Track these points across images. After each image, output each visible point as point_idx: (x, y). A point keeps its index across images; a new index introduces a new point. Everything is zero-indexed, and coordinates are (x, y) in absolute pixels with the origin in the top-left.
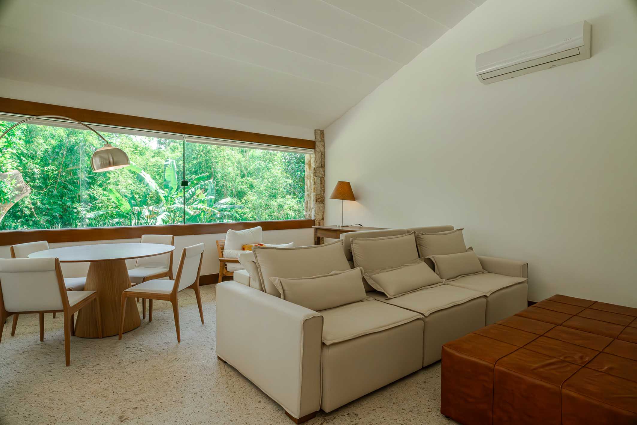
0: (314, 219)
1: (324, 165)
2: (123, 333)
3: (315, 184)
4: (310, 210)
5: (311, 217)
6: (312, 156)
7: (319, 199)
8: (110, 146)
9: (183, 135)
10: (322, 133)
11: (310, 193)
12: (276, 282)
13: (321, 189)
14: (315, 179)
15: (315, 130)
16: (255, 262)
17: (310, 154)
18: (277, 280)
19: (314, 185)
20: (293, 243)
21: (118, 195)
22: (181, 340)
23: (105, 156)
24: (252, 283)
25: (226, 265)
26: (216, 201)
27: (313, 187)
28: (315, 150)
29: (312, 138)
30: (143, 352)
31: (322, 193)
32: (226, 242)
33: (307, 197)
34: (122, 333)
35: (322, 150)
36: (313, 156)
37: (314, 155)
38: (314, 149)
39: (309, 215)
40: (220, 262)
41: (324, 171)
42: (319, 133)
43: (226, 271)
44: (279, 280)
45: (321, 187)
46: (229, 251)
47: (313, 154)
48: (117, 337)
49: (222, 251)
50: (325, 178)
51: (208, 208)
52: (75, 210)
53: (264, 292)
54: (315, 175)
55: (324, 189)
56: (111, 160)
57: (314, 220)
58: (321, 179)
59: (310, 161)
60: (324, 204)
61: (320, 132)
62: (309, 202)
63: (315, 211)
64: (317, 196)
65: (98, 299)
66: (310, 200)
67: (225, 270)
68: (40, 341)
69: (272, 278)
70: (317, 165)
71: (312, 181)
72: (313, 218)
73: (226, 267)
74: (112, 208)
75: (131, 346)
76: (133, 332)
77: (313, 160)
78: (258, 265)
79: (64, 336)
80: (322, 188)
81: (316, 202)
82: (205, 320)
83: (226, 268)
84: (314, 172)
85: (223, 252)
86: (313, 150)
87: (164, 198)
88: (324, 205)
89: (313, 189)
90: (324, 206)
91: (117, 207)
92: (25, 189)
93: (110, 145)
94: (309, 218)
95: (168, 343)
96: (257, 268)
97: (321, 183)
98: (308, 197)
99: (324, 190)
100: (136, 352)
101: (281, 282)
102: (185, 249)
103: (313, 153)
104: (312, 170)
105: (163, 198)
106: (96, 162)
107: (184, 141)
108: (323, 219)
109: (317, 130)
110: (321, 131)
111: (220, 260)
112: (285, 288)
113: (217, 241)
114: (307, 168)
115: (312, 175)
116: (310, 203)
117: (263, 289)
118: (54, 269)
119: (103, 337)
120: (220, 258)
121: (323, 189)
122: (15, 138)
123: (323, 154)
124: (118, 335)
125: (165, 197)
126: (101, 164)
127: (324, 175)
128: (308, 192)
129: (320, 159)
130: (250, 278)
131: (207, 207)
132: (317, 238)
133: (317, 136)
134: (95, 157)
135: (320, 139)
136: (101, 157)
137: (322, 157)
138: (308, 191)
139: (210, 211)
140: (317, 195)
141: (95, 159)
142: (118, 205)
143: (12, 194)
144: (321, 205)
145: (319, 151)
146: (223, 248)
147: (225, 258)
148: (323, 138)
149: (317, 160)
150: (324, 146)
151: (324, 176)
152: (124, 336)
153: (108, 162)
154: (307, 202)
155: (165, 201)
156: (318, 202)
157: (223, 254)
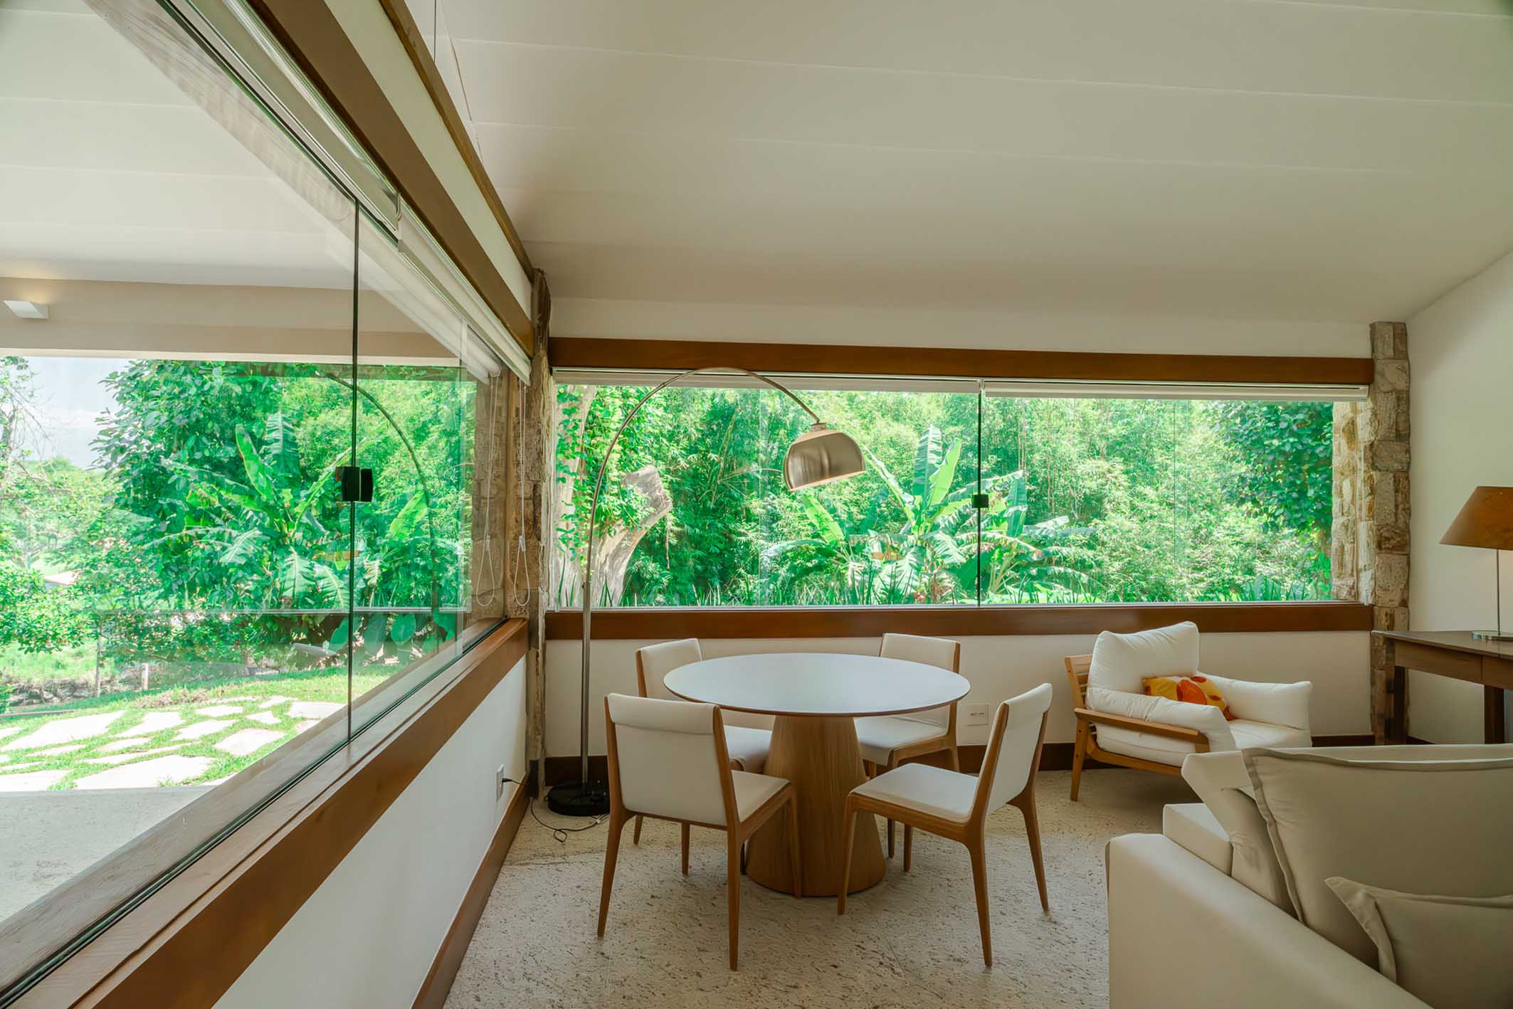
0: (1370, 601)
1: (1407, 432)
2: (849, 894)
3: (1373, 492)
4: (1355, 573)
5: (1357, 594)
6: (1361, 405)
7: (1388, 539)
8: (822, 429)
9: (979, 380)
10: (1400, 332)
11: (1355, 523)
12: (1359, 898)
13: (1397, 506)
14: (1374, 477)
15: (1373, 326)
16: (1254, 801)
17: (1354, 402)
18: (1360, 896)
19: (1370, 497)
20: (1308, 682)
21: (821, 509)
22: (994, 961)
23: (813, 453)
24: (1240, 867)
25: (1094, 729)
26: (1030, 521)
27: (1365, 501)
28: (1372, 385)
29: (1361, 350)
30: (898, 974)
31: (1401, 520)
32: (1093, 664)
33: (1343, 532)
34: (846, 892)
35: (1401, 385)
36: (1365, 407)
37: (1369, 400)
38: (1368, 384)
39: (1352, 588)
40: (1077, 719)
41: (1408, 451)
42: (1388, 335)
43: (1094, 747)
44: (1368, 896)
45: (1396, 501)
46: (1105, 692)
47: (1364, 400)
48: (834, 904)
49: (1081, 688)
50: (1410, 473)
51: (1011, 539)
52: (743, 539)
53: (1297, 919)
54: (1374, 467)
55: (1409, 509)
56: (826, 462)
57: (1371, 607)
58: (1394, 477)
59: (1353, 423)
60: (1408, 555)
61: (1391, 328)
62: (1348, 547)
63: (1375, 578)
64: (1382, 531)
65: (794, 802)
66: (1355, 541)
67: (1090, 740)
68: (681, 873)
69: (1337, 883)
70: (1380, 433)
71: (1359, 484)
72: (1365, 598)
73: (1094, 733)
74: (807, 536)
75: (870, 946)
76: (866, 894)
77: (1363, 420)
78: (1267, 816)
79: (726, 871)
80: (1401, 507)
81: (1378, 551)
82: (1050, 901)
83: (1095, 737)
84: (1369, 454)
85: (1084, 690)
86: (1367, 387)
87: (913, 515)
88: (1409, 558)
89: (1364, 509)
90: (1409, 563)
91: (817, 536)
92: (664, 501)
93: (823, 426)
94: (1351, 599)
95: (959, 960)
96: (1261, 823)
97: (1397, 491)
98: (1346, 533)
99: (1408, 511)
100: (882, 970)
101: (1377, 907)
102: (1005, 704)
103: (1365, 396)
104: (1362, 449)
105: (911, 515)
106: (793, 468)
107: (980, 396)
108: (1404, 603)
109: (1381, 323)
110: (1394, 325)
111: (1076, 713)
112: (1398, 933)
113: (1069, 659)
114: (1339, 443)
115: (1362, 466)
116: (1355, 552)
117: (1289, 905)
118: (712, 731)
119: (803, 896)
120: (1077, 710)
121: (1404, 509)
122: (651, 405)
123: (1403, 400)
124: (836, 896)
125: (915, 511)
126: (805, 472)
127: (1409, 463)
128: (1345, 518)
129: (1394, 416)
130: (1232, 848)
131: (1008, 535)
132: (1392, 674)
133: (1379, 344)
134: (793, 457)
135: (1390, 352)
136: (804, 457)
137: (1399, 406)
138: (1343, 514)
139: (1015, 546)
140: (1379, 528)
141: (792, 461)
142: (819, 529)
143: (645, 513)
144: (1396, 560)
145: (1387, 388)
146: (1084, 680)
147: (1091, 709)
148: (1401, 348)
149: (1379, 417)
150: (1407, 372)
151: (1409, 467)
152: (851, 903)
153: (818, 468)
154: (1343, 547)
155: (914, 523)
156: (1385, 548)
157: (1084, 697)
